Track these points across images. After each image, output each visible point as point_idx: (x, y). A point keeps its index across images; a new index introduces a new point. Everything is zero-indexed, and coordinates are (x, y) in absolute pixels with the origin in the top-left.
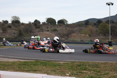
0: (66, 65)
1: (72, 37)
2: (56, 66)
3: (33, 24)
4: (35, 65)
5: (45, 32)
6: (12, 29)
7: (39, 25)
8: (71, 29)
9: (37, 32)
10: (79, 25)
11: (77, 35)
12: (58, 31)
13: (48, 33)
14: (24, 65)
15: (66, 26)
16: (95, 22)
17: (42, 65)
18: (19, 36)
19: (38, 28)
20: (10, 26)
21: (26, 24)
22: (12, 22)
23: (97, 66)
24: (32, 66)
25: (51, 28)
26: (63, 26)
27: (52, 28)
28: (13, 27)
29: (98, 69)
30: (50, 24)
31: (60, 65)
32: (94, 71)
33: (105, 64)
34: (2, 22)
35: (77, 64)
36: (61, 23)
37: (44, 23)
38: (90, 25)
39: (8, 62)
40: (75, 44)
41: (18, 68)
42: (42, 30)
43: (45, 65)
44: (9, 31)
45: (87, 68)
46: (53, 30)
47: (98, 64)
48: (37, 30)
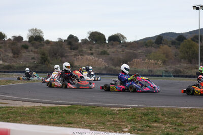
0: (123, 114)
1: (133, 65)
2: (105, 115)
3: (66, 43)
4: (69, 113)
5: (86, 56)
6: (29, 51)
7: (77, 43)
8: (131, 51)
9: (72, 56)
10: (146, 43)
11: (143, 62)
12: (108, 54)
13: (91, 57)
14: (50, 112)
15: (123, 46)
16: (174, 39)
17: (82, 113)
18: (42, 64)
19: (74, 49)
20: (25, 46)
21: (54, 42)
22: (30, 38)
23: (176, 115)
24: (64, 115)
26: (119, 46)
27: (98, 48)
28: (31, 48)
29: (179, 121)
30: (94, 42)
31: (112, 113)
32: (172, 124)
33: (191, 111)
34: (12, 38)
35: (143, 111)
36: (114, 41)
37: (84, 41)
38: (165, 44)
39: (22, 108)
41: (39, 119)
42: (82, 53)
43: (87, 113)
44: (25, 54)
45: (159, 119)
46: (100, 53)
47: (178, 111)
48: (73, 53)
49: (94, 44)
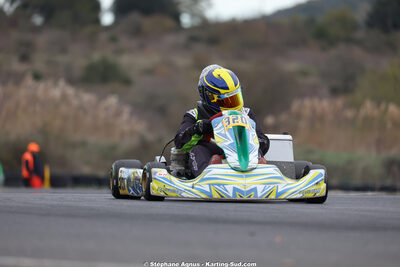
11: (349, 114)
12: (127, 82)
25: (62, 59)
27: (64, 50)
30: (38, 20)
40: (384, 195)
46: (79, 73)
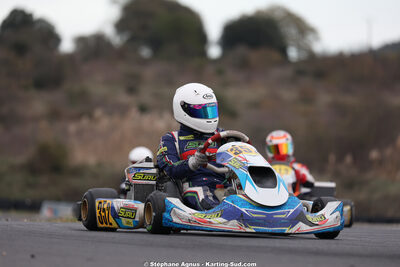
26: (277, 72)
37: (93, 47)
49: (144, 62)
